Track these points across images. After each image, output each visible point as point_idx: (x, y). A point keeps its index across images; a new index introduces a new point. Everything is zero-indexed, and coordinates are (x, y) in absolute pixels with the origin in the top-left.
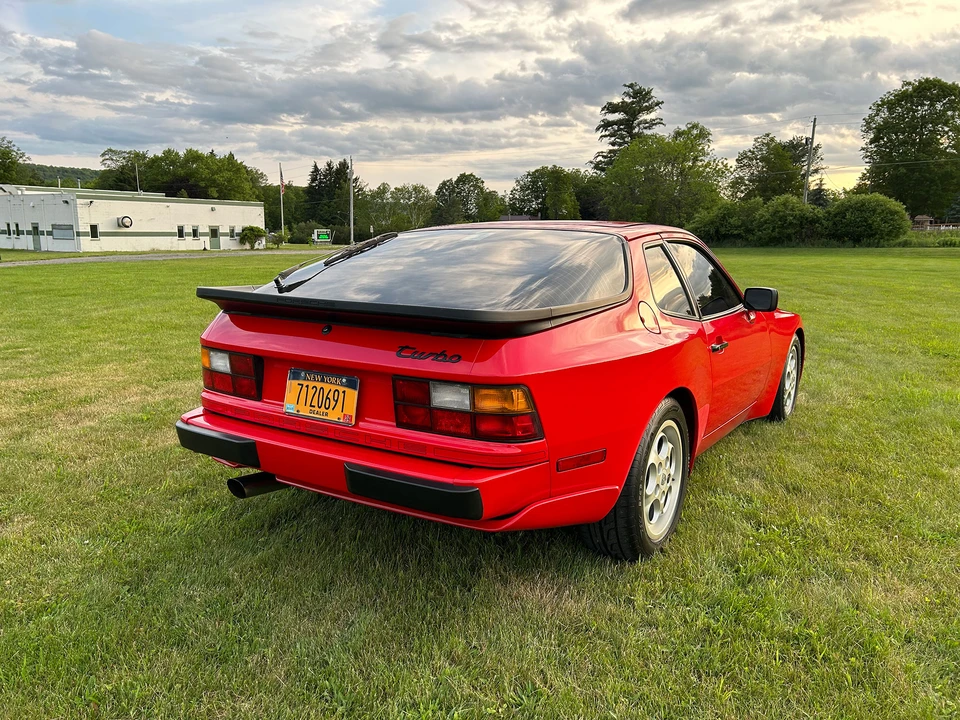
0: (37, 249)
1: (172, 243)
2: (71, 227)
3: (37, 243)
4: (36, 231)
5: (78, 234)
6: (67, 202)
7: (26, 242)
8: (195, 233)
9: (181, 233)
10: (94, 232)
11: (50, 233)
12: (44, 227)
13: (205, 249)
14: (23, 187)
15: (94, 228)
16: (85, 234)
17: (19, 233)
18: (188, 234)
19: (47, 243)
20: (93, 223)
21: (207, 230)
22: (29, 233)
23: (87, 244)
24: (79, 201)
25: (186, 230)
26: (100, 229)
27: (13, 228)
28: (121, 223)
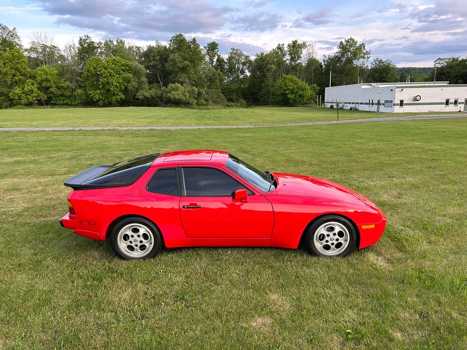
0: (378, 111)
1: (441, 108)
2: (392, 101)
3: (378, 108)
4: (379, 103)
5: (394, 105)
6: (392, 90)
7: (374, 108)
8: (456, 102)
9: (447, 103)
10: (402, 103)
11: (383, 104)
12: (382, 102)
13: (460, 111)
14: (379, 84)
15: (402, 102)
16: (397, 105)
17: (373, 104)
18: (451, 103)
19: (382, 109)
20: (402, 99)
21: (464, 101)
22: (376, 104)
23: (397, 109)
24: (397, 89)
25: (450, 101)
26: (404, 102)
27: (371, 102)
28: (415, 99)
